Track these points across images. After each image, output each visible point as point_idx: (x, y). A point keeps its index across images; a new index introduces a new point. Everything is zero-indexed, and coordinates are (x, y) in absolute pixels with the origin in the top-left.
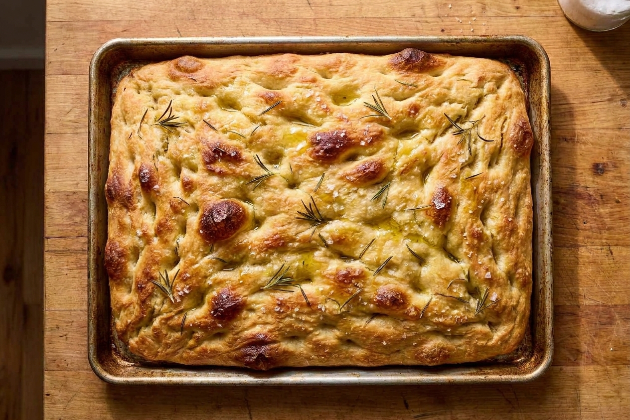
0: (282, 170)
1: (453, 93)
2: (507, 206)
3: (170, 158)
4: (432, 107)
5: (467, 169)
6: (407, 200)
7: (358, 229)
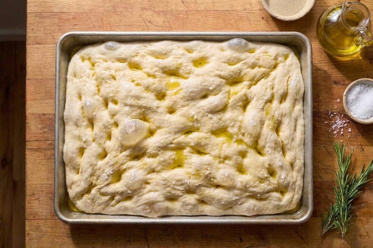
0: (165, 103)
1: (261, 62)
2: (290, 125)
3: (102, 96)
4: (249, 70)
5: (269, 104)
6: (235, 121)
7: (208, 137)
